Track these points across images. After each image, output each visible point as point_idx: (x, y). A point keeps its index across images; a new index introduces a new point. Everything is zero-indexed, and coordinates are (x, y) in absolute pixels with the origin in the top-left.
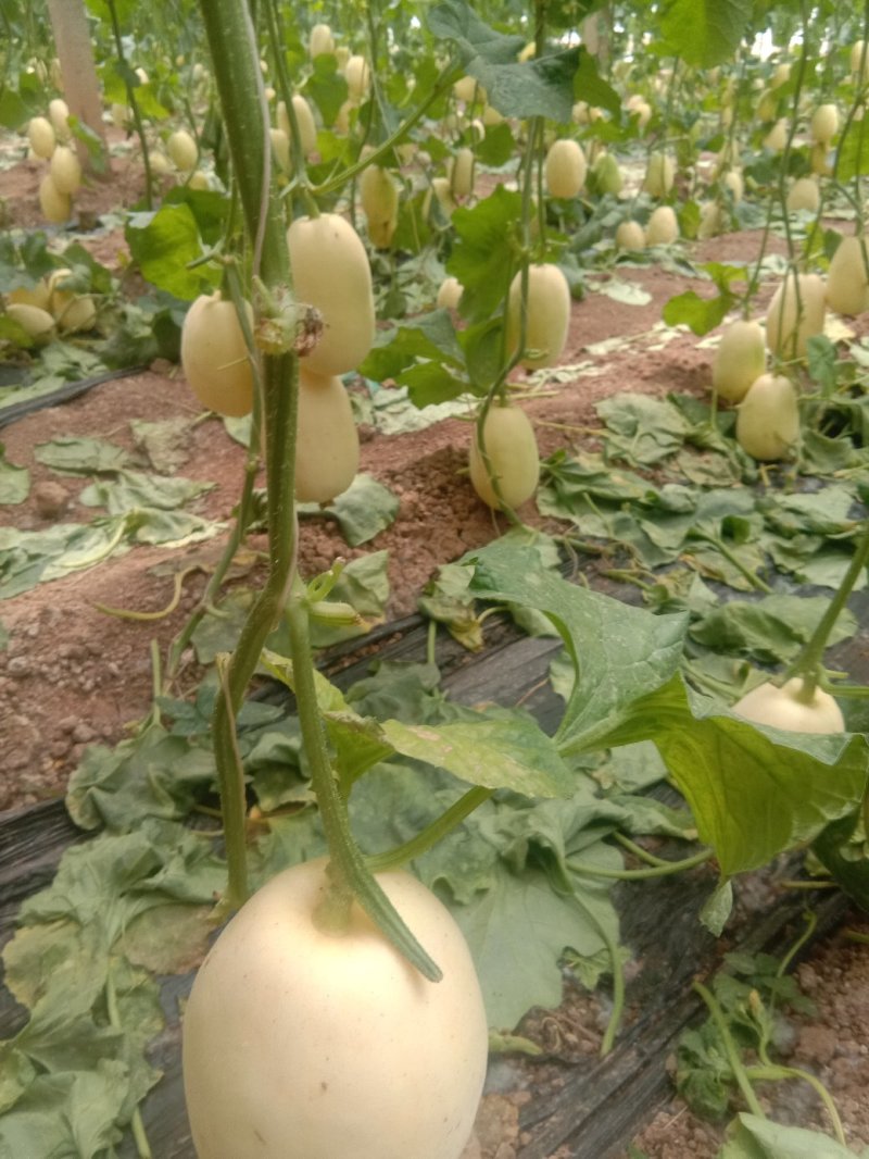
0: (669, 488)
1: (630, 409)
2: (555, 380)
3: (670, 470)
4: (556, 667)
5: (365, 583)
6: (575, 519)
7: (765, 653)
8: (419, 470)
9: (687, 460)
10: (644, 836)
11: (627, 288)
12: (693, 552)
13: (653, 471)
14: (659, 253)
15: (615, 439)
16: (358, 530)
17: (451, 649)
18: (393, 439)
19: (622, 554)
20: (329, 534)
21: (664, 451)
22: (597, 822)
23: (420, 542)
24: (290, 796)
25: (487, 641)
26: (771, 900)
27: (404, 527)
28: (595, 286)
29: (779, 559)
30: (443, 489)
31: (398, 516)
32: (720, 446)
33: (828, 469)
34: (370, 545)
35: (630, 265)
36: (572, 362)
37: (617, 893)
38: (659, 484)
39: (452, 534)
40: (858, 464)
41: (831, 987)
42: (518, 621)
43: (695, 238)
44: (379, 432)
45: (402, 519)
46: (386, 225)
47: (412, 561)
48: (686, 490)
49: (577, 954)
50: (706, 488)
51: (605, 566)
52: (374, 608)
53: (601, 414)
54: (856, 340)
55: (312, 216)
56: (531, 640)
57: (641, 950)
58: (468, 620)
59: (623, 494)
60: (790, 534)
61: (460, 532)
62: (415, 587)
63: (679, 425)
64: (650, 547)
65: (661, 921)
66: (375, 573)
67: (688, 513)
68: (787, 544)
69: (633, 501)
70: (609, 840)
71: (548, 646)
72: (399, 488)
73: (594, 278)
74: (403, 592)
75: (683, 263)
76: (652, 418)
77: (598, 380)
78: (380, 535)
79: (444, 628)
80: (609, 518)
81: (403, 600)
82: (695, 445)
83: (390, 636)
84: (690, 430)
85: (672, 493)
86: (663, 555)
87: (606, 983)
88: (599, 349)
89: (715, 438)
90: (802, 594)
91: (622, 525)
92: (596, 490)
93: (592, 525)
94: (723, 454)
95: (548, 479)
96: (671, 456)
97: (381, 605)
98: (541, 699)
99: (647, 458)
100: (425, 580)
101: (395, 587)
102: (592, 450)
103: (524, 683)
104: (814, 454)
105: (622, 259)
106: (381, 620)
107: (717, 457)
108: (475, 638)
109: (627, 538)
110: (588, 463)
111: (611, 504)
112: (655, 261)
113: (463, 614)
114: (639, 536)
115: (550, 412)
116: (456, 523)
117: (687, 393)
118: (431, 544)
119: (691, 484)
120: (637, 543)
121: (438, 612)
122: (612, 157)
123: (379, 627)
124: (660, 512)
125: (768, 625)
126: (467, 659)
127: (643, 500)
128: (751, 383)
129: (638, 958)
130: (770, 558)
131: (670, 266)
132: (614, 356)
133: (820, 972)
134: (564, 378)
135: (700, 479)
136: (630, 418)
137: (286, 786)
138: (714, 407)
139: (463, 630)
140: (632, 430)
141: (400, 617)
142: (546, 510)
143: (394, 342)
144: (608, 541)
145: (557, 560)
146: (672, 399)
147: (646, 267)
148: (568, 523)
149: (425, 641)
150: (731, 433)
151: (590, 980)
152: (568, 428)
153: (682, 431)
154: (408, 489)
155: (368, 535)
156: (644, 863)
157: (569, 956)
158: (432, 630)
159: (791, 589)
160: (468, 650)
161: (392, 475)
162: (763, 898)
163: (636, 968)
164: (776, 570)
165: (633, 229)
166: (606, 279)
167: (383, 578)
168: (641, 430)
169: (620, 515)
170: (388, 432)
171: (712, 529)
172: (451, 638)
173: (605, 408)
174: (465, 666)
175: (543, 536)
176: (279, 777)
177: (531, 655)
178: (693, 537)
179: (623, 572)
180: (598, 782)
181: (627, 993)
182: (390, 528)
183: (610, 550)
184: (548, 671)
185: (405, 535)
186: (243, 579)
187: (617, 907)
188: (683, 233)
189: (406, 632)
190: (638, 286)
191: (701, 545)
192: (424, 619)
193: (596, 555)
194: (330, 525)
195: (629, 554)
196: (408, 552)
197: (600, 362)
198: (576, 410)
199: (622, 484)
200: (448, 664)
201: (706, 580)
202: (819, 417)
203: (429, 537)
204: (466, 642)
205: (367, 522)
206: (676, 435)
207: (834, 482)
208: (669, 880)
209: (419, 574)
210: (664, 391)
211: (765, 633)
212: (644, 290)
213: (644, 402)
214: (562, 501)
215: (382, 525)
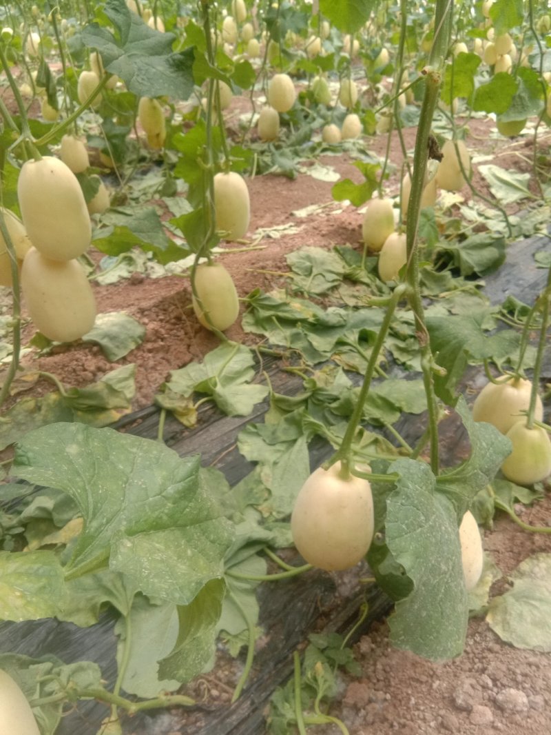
0: (330, 310)
1: (308, 258)
2: (269, 237)
3: (334, 297)
4: (241, 436)
5: (117, 387)
6: (267, 334)
7: (376, 420)
8: (162, 306)
9: (345, 290)
10: (283, 549)
11: (325, 170)
12: (340, 353)
13: (322, 299)
14: (348, 145)
15: (297, 278)
16: (116, 351)
17: (175, 427)
18: (156, 281)
19: (296, 356)
20: (95, 355)
21: (330, 285)
22: (250, 543)
23: (161, 355)
24: (48, 540)
25: (199, 421)
26: (358, 589)
27: (149, 346)
28: (304, 169)
29: (396, 355)
30: (178, 318)
31: (145, 339)
32: (366, 280)
33: (436, 292)
34: (124, 360)
35: (329, 154)
36: (283, 223)
37: (260, 590)
38: (325, 307)
39: (183, 348)
40: (456, 288)
41: (379, 651)
42: (220, 406)
43: (374, 134)
44: (148, 277)
45: (148, 341)
46: (158, 135)
47: (154, 368)
48: (342, 312)
49: (228, 633)
50: (356, 308)
51: (284, 365)
52: (124, 403)
53: (289, 262)
54: (465, 203)
55: (37, 159)
56: (228, 419)
57: (270, 628)
58: (186, 408)
59: (298, 316)
60: (403, 338)
61: (189, 346)
62: (154, 386)
63: (340, 267)
64: (313, 351)
65: (285, 607)
66: (126, 379)
67: (342, 326)
68: (402, 345)
69: (304, 321)
70: (261, 554)
71: (238, 422)
72: (146, 320)
73: (303, 164)
74: (144, 391)
75: (363, 152)
76: (323, 263)
77: (293, 237)
78: (131, 352)
79: (171, 413)
80: (288, 332)
81: (145, 396)
82: (350, 280)
83: (134, 421)
84: (347, 270)
85: (332, 314)
86: (321, 356)
87: (244, 652)
88: (301, 213)
89: (363, 275)
90: (408, 378)
91: (295, 337)
92: (280, 314)
93: (277, 338)
94: (368, 285)
95: (249, 308)
96: (334, 288)
97: (129, 401)
98: (230, 459)
99: (318, 290)
100: (162, 381)
101: (139, 388)
102: (281, 287)
103: (219, 448)
104: (427, 282)
105: (324, 150)
106: (128, 411)
107: (364, 287)
108: (192, 419)
109: (298, 346)
110: (277, 295)
111: (291, 323)
112: (345, 151)
113: (183, 404)
114: (305, 344)
115: (259, 261)
116: (187, 341)
117: (348, 245)
118: (168, 356)
119: (345, 306)
120: (305, 350)
121: (166, 403)
122: (324, 79)
123: (126, 416)
124: (321, 327)
125: (379, 402)
126: (186, 433)
127: (311, 320)
128: (386, 238)
129: (267, 634)
130: (391, 354)
131: (355, 154)
132: (310, 218)
133: (374, 642)
134: (276, 235)
135: (352, 302)
136: (308, 264)
137: (47, 533)
138: (364, 254)
139: (183, 415)
140: (309, 272)
141: (142, 408)
142: (248, 329)
143: (113, 234)
144: (285, 348)
145: (252, 363)
146: (336, 250)
147: (339, 155)
148: (262, 337)
149: (157, 423)
150: (375, 271)
151: (234, 651)
152: (268, 273)
153: (342, 271)
154: (152, 320)
155: (124, 353)
156: (280, 568)
157: (224, 635)
158: (163, 415)
159: (401, 374)
160: (187, 428)
161: (142, 311)
162: (353, 588)
163: (265, 640)
164: (394, 361)
165: (333, 129)
166: (311, 164)
167: (131, 382)
168: (315, 271)
169: (294, 330)
170: (154, 276)
171: (352, 337)
172: (176, 420)
173: (292, 258)
174: (184, 438)
175: (243, 347)
176: (43, 527)
177: (227, 429)
178: (341, 343)
179: (295, 369)
180: (260, 512)
181: (255, 658)
182: (139, 348)
183: (287, 354)
184: (237, 440)
185: (150, 351)
186: (30, 391)
187: (259, 599)
188: (365, 131)
189: (144, 418)
190: (332, 168)
191: (346, 348)
192: (158, 408)
193: (278, 358)
194: (95, 349)
195: (299, 356)
196: (151, 363)
197: (299, 222)
198: (274, 260)
199: (300, 309)
200: (172, 438)
201: (347, 372)
202: (434, 257)
203: (167, 352)
204: (185, 422)
205: (123, 344)
206: (338, 274)
207: (437, 301)
208: (295, 579)
209: (157, 377)
210: (333, 244)
211: (377, 407)
212: (335, 171)
213: (318, 252)
214: (259, 322)
215: (133, 346)
